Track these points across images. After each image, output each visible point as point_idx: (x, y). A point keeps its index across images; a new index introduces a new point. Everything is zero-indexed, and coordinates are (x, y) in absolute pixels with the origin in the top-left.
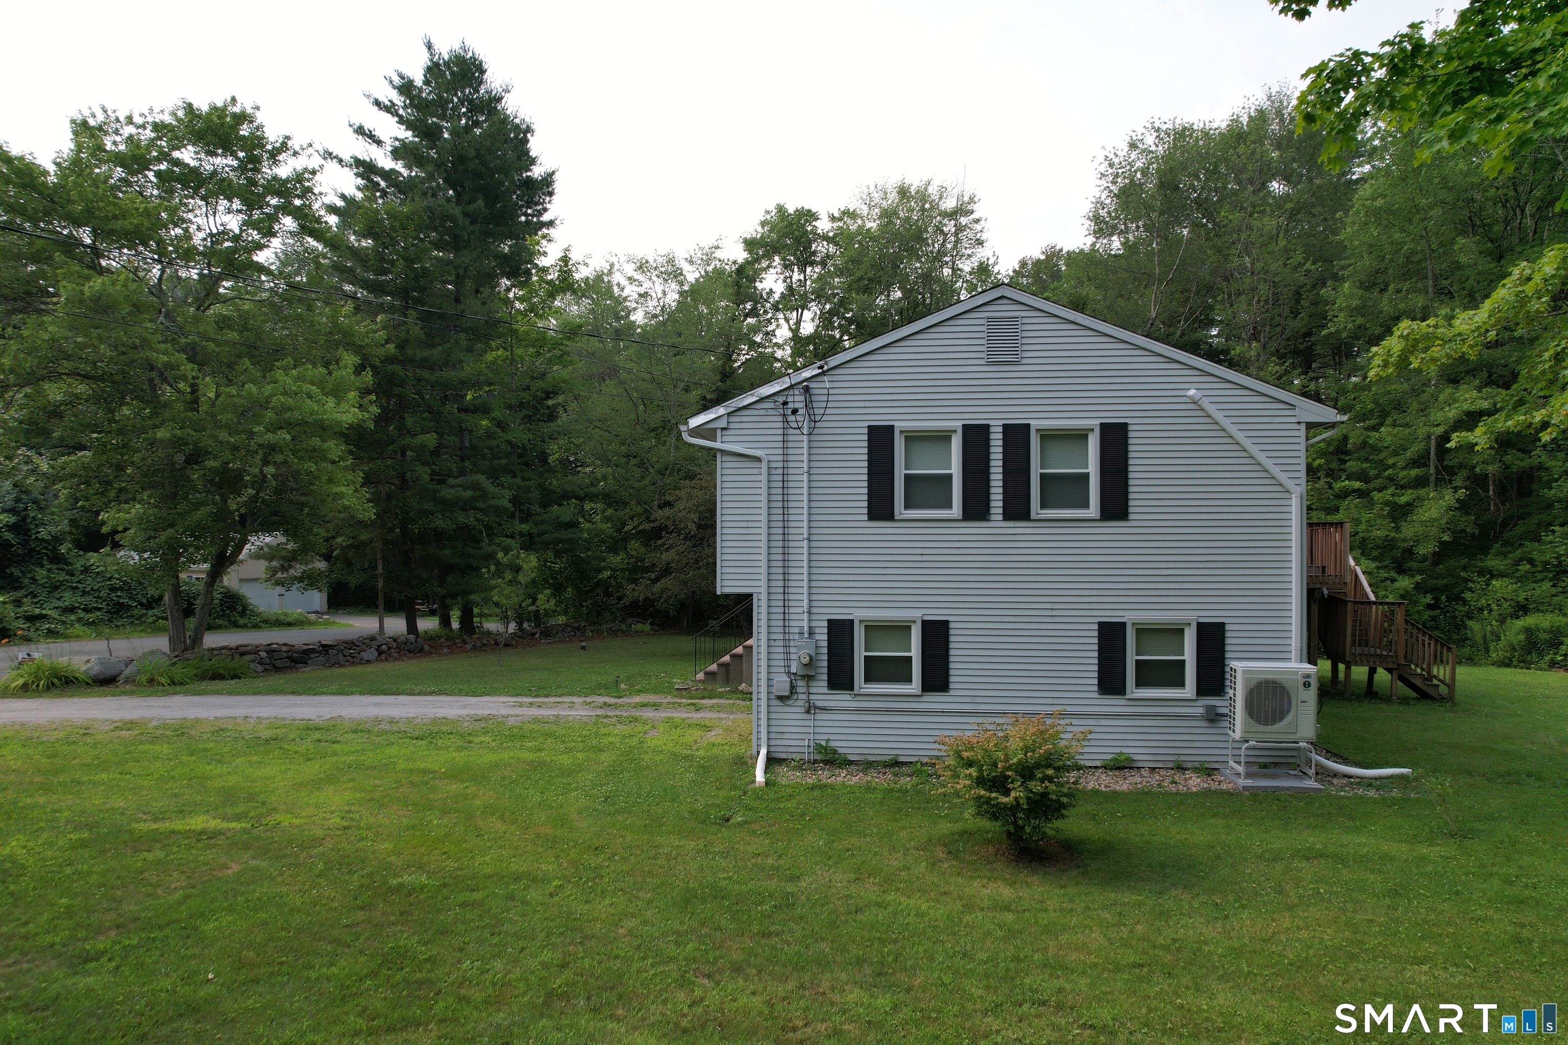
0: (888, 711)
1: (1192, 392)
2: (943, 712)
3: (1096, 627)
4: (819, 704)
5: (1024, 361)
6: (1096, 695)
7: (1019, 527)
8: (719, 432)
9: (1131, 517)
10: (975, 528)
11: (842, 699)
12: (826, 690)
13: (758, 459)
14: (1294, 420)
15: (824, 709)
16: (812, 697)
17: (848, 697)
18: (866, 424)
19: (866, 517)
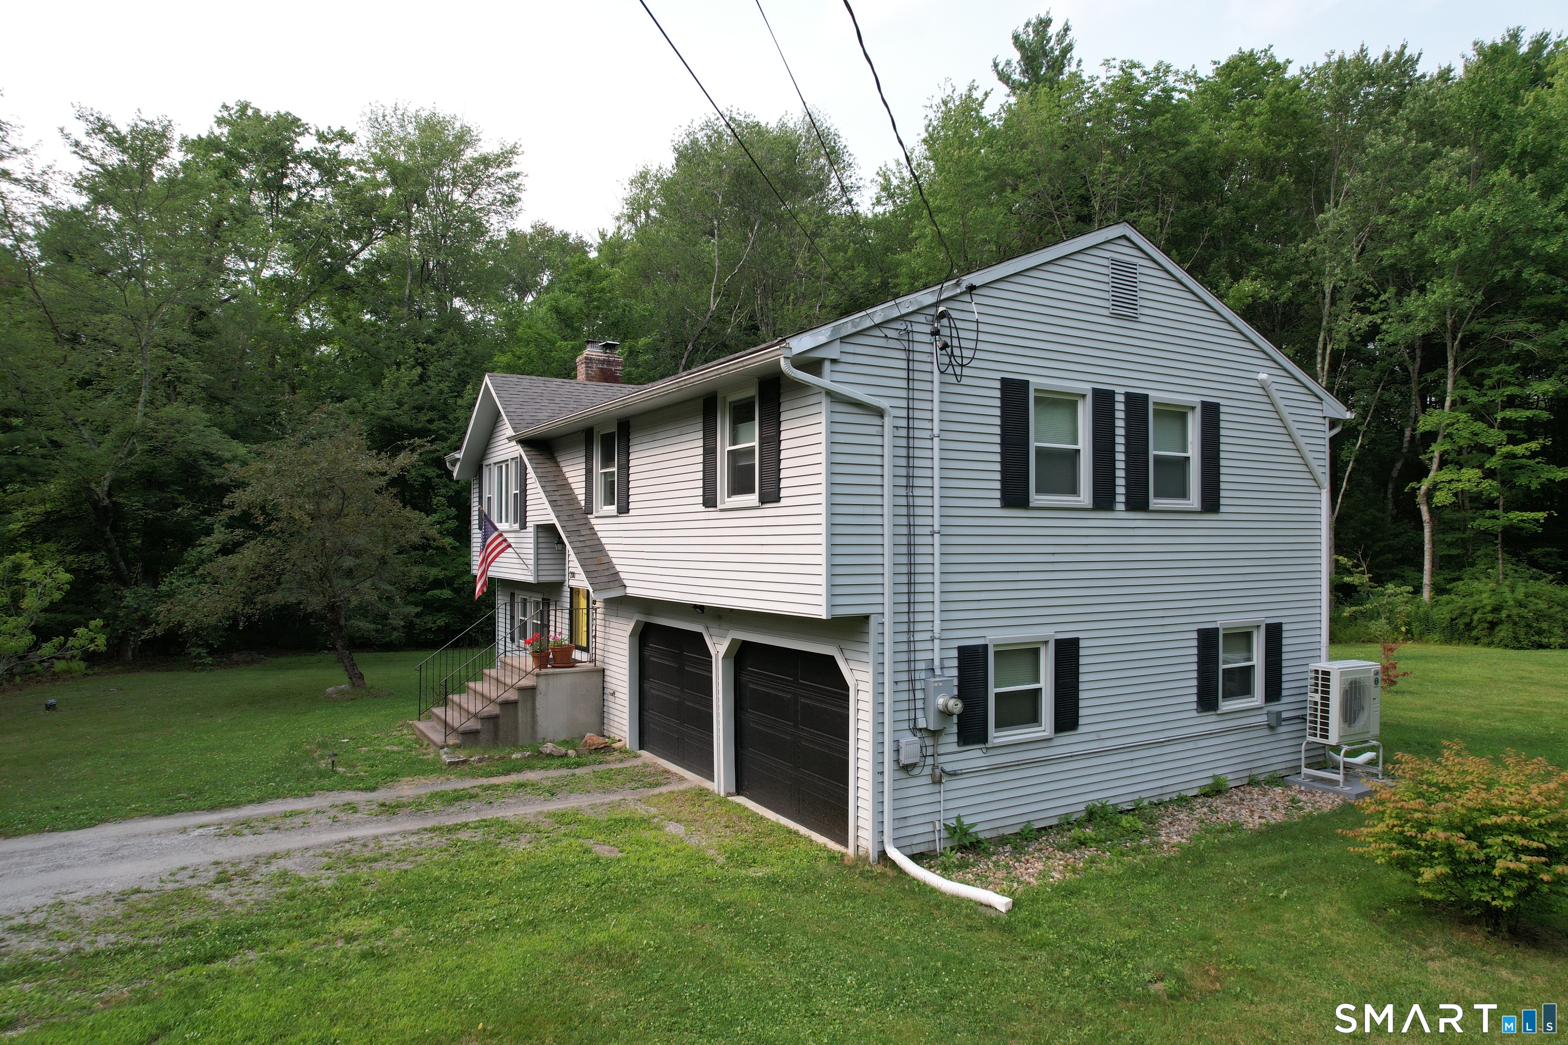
0: (1019, 765)
1: (1263, 376)
2: (1072, 757)
3: (1195, 635)
4: (948, 768)
5: (1142, 319)
6: (1195, 714)
7: (1138, 519)
8: (827, 366)
9: (1222, 509)
10: (1102, 519)
11: (974, 757)
12: (955, 748)
13: (880, 413)
14: (1320, 414)
15: (954, 774)
16: (942, 759)
17: (979, 753)
18: (999, 376)
19: (998, 503)
